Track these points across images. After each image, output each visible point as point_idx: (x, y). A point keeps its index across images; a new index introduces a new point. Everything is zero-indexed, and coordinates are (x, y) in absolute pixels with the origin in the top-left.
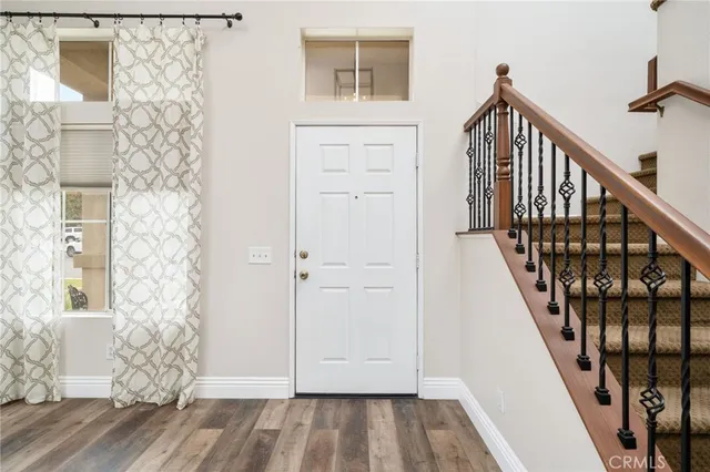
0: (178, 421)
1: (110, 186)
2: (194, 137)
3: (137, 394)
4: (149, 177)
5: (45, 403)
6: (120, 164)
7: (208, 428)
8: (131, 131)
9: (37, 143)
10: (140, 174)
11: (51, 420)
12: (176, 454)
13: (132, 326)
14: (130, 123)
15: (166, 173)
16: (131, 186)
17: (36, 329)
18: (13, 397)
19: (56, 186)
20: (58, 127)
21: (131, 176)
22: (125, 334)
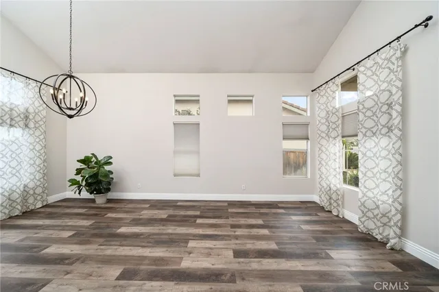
0: (381, 251)
1: (356, 136)
2: (395, 105)
3: (369, 230)
4: (374, 130)
5: (337, 216)
6: (360, 126)
7: (394, 264)
8: (364, 111)
9: (334, 123)
10: (369, 129)
11: (335, 222)
12: (365, 260)
13: (365, 198)
14: (364, 108)
15: (380, 127)
16: (365, 135)
17: (335, 189)
18: (329, 209)
19: (340, 138)
20: (341, 115)
21: (364, 130)
22: (362, 200)
